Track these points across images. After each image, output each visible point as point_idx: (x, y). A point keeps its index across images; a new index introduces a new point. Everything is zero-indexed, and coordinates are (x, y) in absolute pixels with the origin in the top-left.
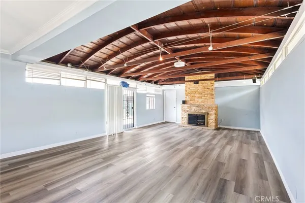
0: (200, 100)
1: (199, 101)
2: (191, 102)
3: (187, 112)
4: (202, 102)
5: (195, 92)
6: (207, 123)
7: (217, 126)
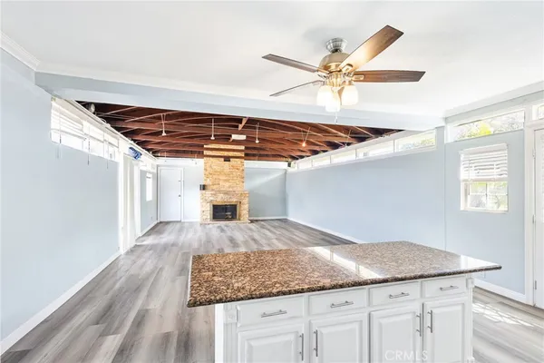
0: (227, 184)
1: (225, 186)
2: (215, 187)
3: (211, 201)
4: (229, 187)
5: (220, 173)
6: (240, 216)
7: (252, 218)
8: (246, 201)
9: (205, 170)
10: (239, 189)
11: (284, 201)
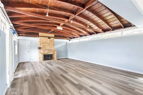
0: (48, 47)
1: (48, 48)
2: (44, 48)
3: (43, 54)
4: (49, 48)
5: (46, 43)
6: (53, 58)
7: (57, 58)
8: (55, 53)
9: (40, 42)
10: (53, 49)
11: (66, 52)
